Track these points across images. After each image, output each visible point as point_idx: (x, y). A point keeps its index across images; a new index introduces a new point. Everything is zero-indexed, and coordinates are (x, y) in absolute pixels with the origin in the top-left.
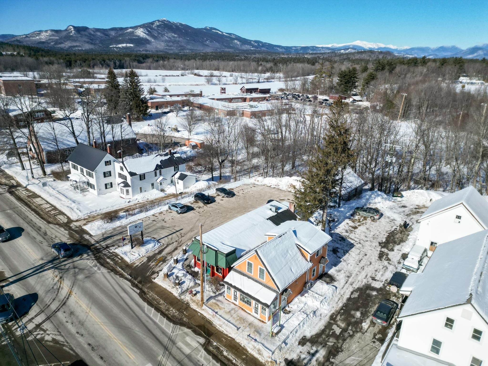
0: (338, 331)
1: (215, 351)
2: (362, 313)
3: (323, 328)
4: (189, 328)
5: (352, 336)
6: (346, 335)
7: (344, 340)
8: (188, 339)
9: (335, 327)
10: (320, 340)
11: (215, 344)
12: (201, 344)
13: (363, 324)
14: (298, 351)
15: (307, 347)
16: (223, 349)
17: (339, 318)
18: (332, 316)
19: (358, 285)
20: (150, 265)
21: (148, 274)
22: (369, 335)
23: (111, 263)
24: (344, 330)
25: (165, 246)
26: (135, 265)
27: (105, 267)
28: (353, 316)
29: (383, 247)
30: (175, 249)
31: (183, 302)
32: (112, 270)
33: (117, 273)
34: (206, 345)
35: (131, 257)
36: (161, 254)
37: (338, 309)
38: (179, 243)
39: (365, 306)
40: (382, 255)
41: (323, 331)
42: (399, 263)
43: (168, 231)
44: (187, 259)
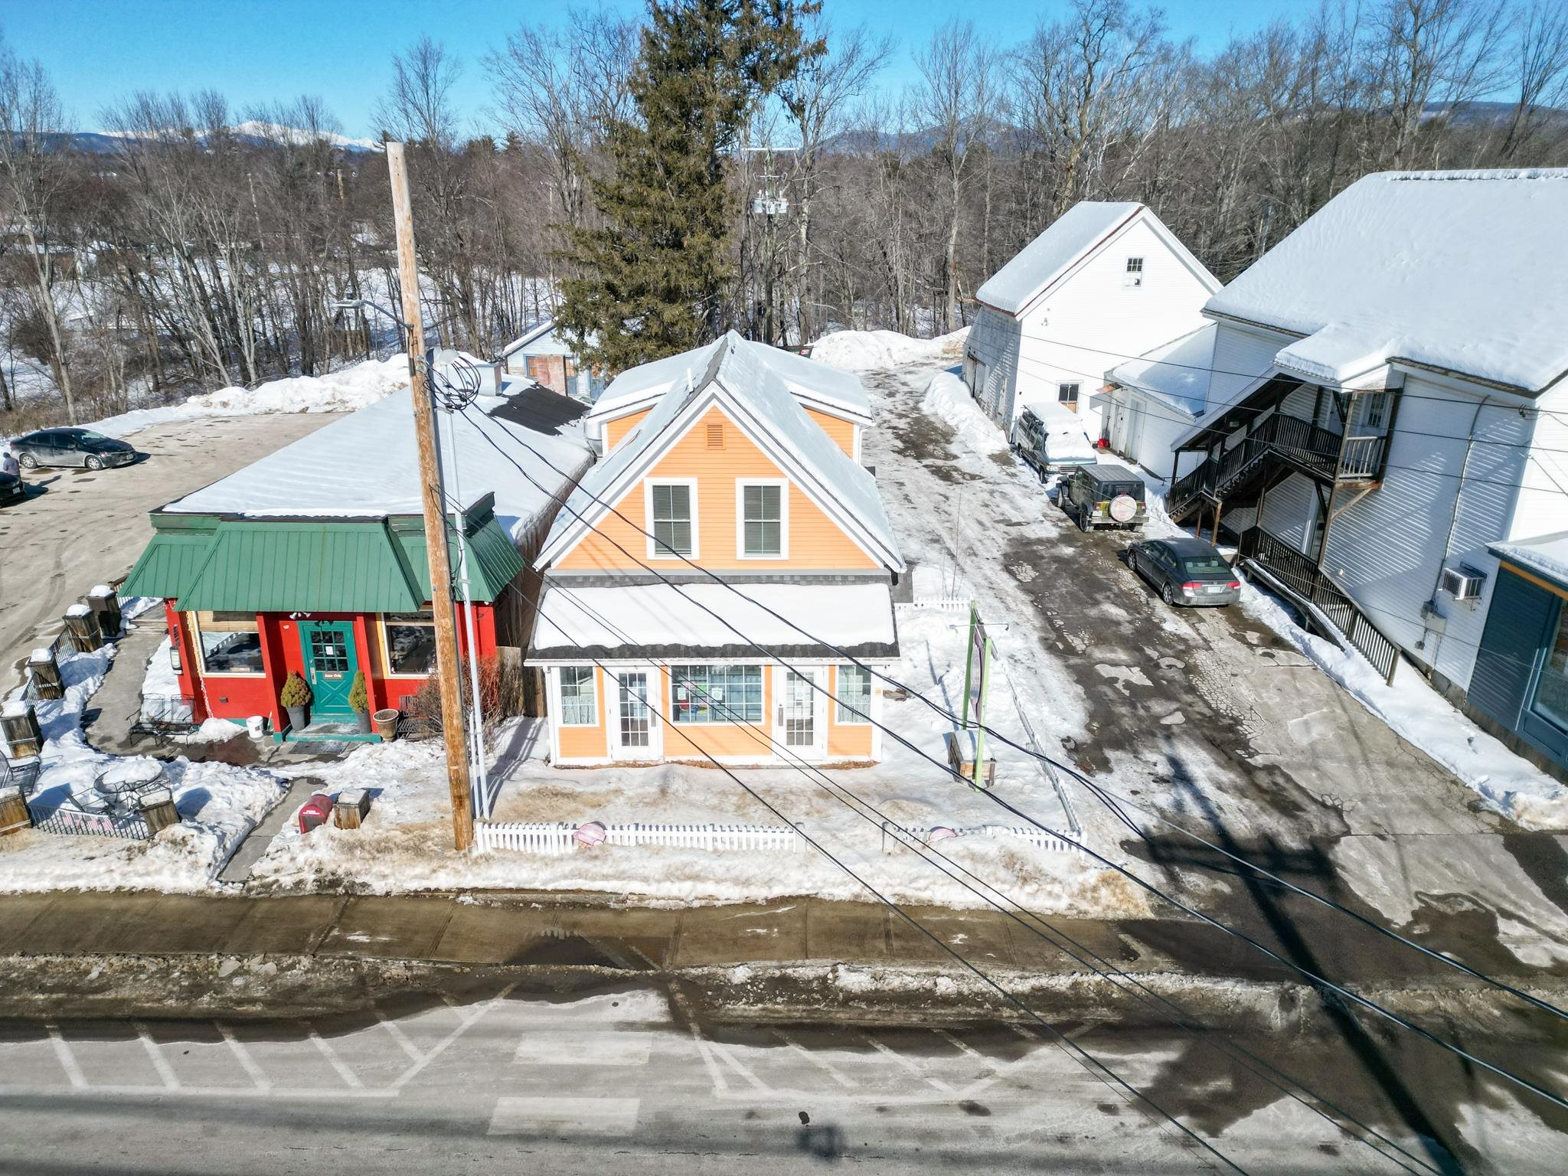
0: (1134, 676)
1: (779, 1006)
2: (1119, 605)
3: (1078, 689)
5: (1189, 670)
6: (1171, 674)
7: (1192, 690)
9: (1105, 671)
10: (1129, 724)
11: (740, 974)
12: (653, 1026)
13: (1167, 626)
14: (1123, 795)
16: (808, 970)
17: (1078, 644)
18: (1051, 648)
19: (995, 549)
22: (1227, 645)
24: (1149, 665)
28: (1109, 622)
29: (921, 456)
31: (288, 897)
34: (696, 1012)
37: (1036, 622)
39: (1098, 585)
40: (943, 472)
41: (1094, 697)
42: (1013, 475)
44: (91, 715)
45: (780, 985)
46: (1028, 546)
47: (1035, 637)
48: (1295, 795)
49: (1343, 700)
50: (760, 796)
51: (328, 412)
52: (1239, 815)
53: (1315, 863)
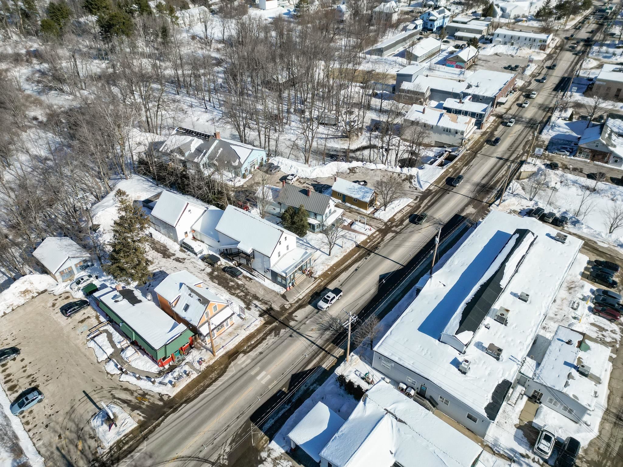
2: (231, 282)
3: (239, 299)
4: (230, 363)
5: (247, 289)
6: (245, 291)
7: (249, 292)
8: (239, 363)
9: (239, 295)
10: (248, 301)
11: (245, 348)
12: (244, 355)
15: (252, 307)
17: (233, 292)
18: (231, 294)
19: (207, 278)
20: (147, 406)
21: (161, 403)
22: (247, 283)
23: (131, 443)
24: (242, 291)
25: (115, 400)
26: (142, 419)
27: (137, 447)
28: (233, 286)
29: (169, 257)
30: (126, 389)
31: (205, 370)
32: (145, 437)
33: (151, 432)
34: (245, 352)
35: (129, 425)
36: (130, 401)
37: (226, 291)
38: (115, 388)
39: (226, 279)
40: (178, 260)
41: (242, 299)
42: (189, 255)
43: (82, 405)
44: (147, 377)
45: (249, 346)
46: (211, 275)
47: (228, 293)
48: (266, 302)
49: (262, 285)
50: (230, 334)
51: (13, 310)
52: (264, 307)
53: (271, 309)
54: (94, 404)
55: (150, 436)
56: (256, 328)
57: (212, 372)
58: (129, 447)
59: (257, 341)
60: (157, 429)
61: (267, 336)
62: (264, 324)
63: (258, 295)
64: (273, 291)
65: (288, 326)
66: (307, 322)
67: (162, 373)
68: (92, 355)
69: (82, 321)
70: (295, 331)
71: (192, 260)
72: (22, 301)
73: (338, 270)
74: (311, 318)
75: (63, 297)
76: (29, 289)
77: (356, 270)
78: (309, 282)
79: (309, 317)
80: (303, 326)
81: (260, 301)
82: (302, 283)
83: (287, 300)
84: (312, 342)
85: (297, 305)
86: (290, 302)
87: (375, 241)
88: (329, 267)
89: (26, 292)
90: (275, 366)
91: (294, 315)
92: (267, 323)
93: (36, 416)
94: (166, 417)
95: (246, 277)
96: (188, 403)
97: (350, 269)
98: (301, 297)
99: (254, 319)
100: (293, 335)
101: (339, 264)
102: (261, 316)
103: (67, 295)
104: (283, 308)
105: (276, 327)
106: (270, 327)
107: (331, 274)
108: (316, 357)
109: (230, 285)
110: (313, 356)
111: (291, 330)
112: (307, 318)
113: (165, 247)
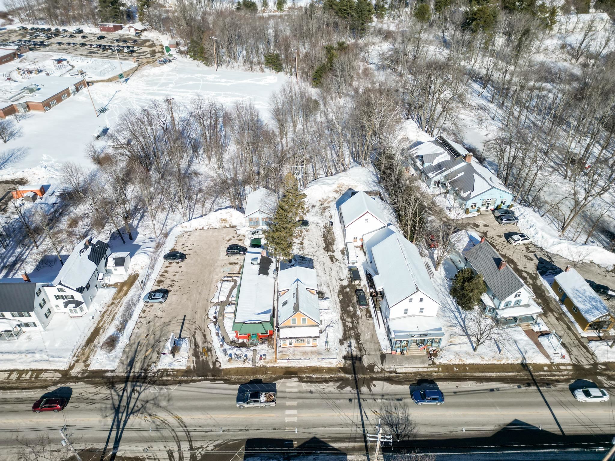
0: (350, 325)
1: (308, 379)
2: (352, 307)
3: (343, 328)
4: (281, 378)
5: (358, 323)
6: (355, 324)
7: (357, 328)
8: (288, 384)
9: (347, 324)
10: (347, 336)
11: (304, 376)
12: (297, 382)
13: (357, 313)
14: (344, 349)
15: (346, 344)
16: (311, 375)
17: (345, 317)
18: (341, 318)
19: (337, 289)
20: (203, 360)
21: (211, 366)
22: (364, 317)
23: (170, 378)
24: (353, 322)
25: (193, 338)
26: (192, 367)
27: (170, 385)
28: (350, 311)
29: (328, 251)
30: (205, 336)
31: (260, 368)
32: (180, 383)
33: (187, 382)
34: (301, 380)
35: (181, 363)
36: (199, 346)
37: (340, 312)
38: (201, 330)
39: (350, 301)
40: (332, 258)
41: (345, 330)
42: (344, 259)
43: (175, 324)
44: (223, 338)
45: (308, 377)
46: (343, 288)
47: (339, 315)
48: (362, 348)
49: (374, 330)
50: (305, 353)
51: (208, 229)
52: (355, 352)
53: (360, 359)
54: (181, 330)
55: (183, 385)
56: (329, 366)
57: (263, 374)
58: (167, 380)
59: (319, 378)
60: (191, 383)
61: (331, 381)
62: (341, 368)
63: (362, 337)
64: (379, 343)
65: (357, 388)
66: (379, 401)
67: (233, 343)
68: (213, 293)
69: (231, 264)
70: (359, 399)
71: (342, 265)
72: (217, 225)
73: (469, 374)
74: (386, 399)
75: (238, 238)
76: (228, 219)
77: (492, 390)
78: (423, 362)
79: (385, 397)
80: (371, 401)
81: (358, 343)
82: (414, 357)
83: (382, 363)
84: (363, 425)
85: (387, 375)
86: (383, 367)
87: (555, 375)
88: (461, 363)
89: (224, 220)
90: (309, 415)
91: (374, 382)
92: (344, 370)
93: (151, 311)
94: (205, 380)
95: (368, 311)
96: (225, 383)
97: (485, 383)
98: (399, 371)
99: (335, 356)
100: (353, 400)
101: (478, 368)
102: (345, 358)
103: (242, 238)
104: (371, 368)
105: (347, 379)
106: (343, 375)
107: (457, 372)
108: (352, 442)
109: (348, 309)
110: (350, 438)
111: (356, 395)
112: (383, 395)
113: (334, 240)
